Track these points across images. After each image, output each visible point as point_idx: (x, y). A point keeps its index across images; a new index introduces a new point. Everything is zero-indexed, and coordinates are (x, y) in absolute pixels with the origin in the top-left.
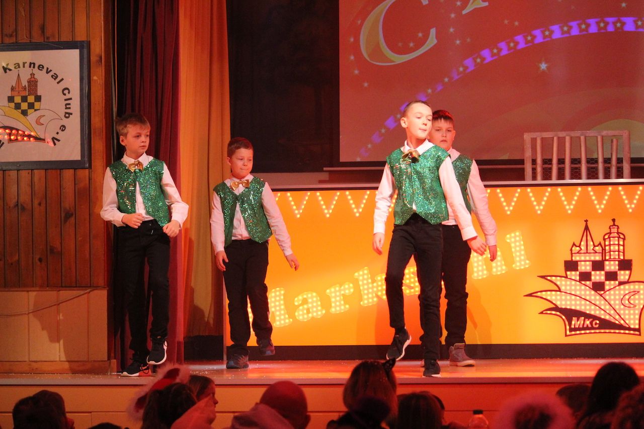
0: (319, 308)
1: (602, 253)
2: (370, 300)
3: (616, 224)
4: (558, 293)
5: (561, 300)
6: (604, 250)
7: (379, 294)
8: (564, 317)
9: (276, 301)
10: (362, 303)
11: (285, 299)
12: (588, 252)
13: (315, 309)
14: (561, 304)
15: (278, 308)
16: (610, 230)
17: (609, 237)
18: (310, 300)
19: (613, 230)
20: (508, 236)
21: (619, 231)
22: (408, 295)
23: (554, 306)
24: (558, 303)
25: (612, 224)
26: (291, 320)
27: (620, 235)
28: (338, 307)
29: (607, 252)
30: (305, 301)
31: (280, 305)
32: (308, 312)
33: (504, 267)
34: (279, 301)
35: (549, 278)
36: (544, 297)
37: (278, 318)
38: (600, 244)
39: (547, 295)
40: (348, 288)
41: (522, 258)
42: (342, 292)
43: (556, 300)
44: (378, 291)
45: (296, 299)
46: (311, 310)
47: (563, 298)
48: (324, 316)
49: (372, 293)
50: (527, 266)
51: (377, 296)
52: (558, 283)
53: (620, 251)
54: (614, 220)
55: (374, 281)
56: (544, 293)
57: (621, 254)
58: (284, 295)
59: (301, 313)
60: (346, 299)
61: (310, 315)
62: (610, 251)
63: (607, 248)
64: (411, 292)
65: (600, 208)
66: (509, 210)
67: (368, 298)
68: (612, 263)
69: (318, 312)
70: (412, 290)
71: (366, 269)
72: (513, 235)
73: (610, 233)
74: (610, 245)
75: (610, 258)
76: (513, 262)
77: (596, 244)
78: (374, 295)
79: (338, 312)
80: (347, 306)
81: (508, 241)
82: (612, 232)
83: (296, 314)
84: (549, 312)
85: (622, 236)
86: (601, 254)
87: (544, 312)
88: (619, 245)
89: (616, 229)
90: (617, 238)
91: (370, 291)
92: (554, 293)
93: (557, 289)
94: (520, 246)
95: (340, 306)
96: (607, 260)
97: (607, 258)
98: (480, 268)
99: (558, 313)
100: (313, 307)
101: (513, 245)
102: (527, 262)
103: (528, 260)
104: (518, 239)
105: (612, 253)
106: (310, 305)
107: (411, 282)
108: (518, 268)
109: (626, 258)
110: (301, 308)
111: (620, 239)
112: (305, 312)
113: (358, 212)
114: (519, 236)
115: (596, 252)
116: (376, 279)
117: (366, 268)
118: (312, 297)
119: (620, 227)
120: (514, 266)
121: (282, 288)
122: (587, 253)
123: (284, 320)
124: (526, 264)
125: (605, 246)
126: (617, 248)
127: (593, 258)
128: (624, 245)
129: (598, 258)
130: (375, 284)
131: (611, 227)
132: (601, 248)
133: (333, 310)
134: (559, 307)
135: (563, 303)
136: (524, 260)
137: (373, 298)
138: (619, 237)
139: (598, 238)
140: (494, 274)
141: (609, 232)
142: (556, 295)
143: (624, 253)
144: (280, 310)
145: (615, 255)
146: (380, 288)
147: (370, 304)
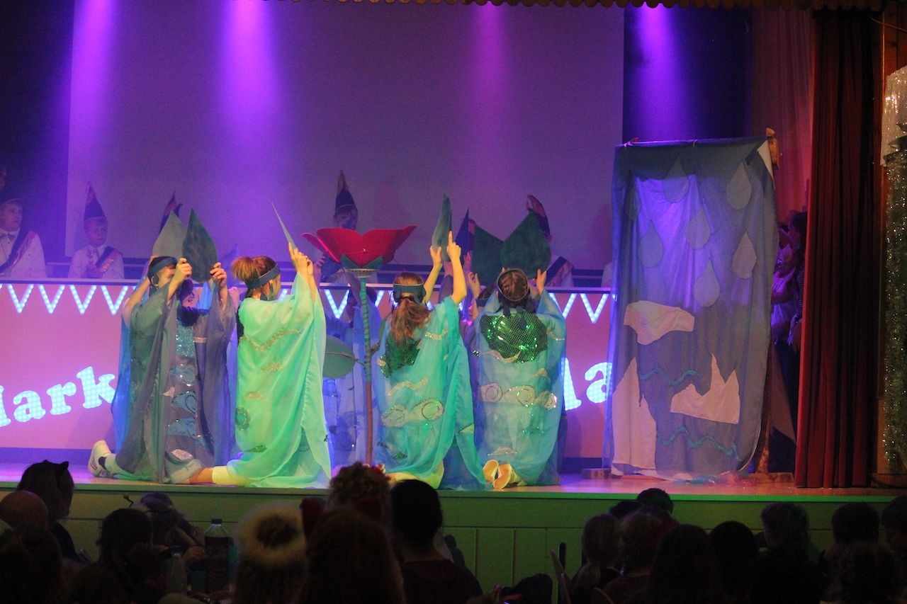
0: (40, 408)
2: (93, 403)
7: (103, 396)
10: (84, 405)
11: (4, 398)
13: (34, 410)
18: (29, 400)
26: (10, 420)
28: (60, 408)
30: (24, 401)
32: (28, 411)
40: (70, 389)
42: (65, 393)
44: (102, 392)
45: (15, 398)
46: (30, 410)
48: (44, 417)
49: (96, 394)
51: (100, 398)
55: (97, 382)
58: (3, 393)
59: (20, 413)
60: (68, 400)
61: (30, 416)
67: (91, 400)
69: (38, 412)
71: (90, 370)
78: (98, 396)
79: (59, 414)
80: (69, 408)
83: (15, 414)
91: (94, 392)
95: (61, 406)
100: (33, 407)
106: (29, 406)
110: (20, 407)
112: (25, 412)
113: (83, 308)
116: (99, 379)
117: (90, 368)
118: (32, 397)
123: (2, 419)
130: (99, 385)
133: (54, 412)
137: (96, 400)
146: (103, 390)
147: (93, 407)
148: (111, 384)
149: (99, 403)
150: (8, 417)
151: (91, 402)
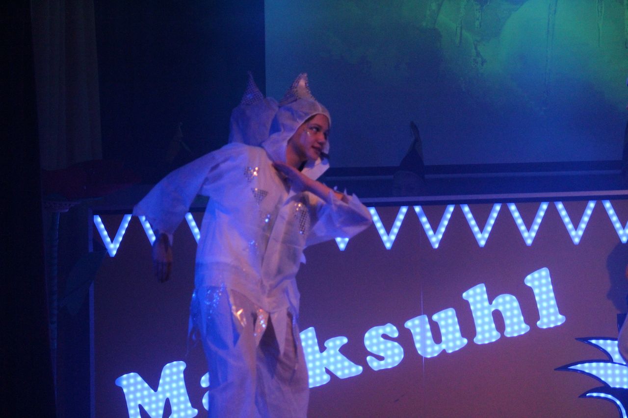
2: (319, 379)
4: (609, 364)
5: (614, 376)
7: (332, 368)
8: (618, 402)
9: (172, 381)
11: (186, 379)
14: (614, 382)
15: (175, 393)
20: (529, 277)
22: (376, 370)
23: (603, 385)
24: (609, 381)
26: (196, 411)
31: (178, 388)
33: (524, 326)
34: (177, 381)
35: (594, 342)
36: (587, 371)
37: (174, 408)
39: (591, 368)
41: (552, 310)
43: (606, 375)
44: (329, 363)
45: (203, 378)
47: (617, 372)
49: (320, 367)
50: (559, 324)
51: (328, 371)
52: (609, 349)
55: (322, 349)
56: (587, 365)
58: (185, 372)
64: (380, 365)
66: (530, 237)
67: (315, 376)
70: (382, 362)
71: (310, 331)
72: (536, 275)
76: (538, 318)
78: (324, 370)
81: (529, 284)
83: (204, 401)
84: (595, 394)
87: (588, 395)
91: (318, 363)
92: (602, 364)
93: (608, 359)
94: (547, 292)
98: (486, 327)
99: (610, 396)
101: (536, 291)
102: (560, 316)
103: (561, 313)
104: (544, 281)
107: (379, 350)
108: (545, 327)
114: (546, 277)
116: (326, 345)
117: (312, 328)
120: (538, 323)
121: (181, 362)
123: (186, 409)
124: (557, 320)
130: (325, 353)
134: (612, 386)
135: (618, 380)
136: (554, 314)
137: (321, 375)
140: (508, 336)
142: (606, 369)
144: (179, 395)
146: (332, 360)
147: (318, 385)
148: (344, 350)
149: (326, 378)
150: (194, 406)
151: (317, 378)
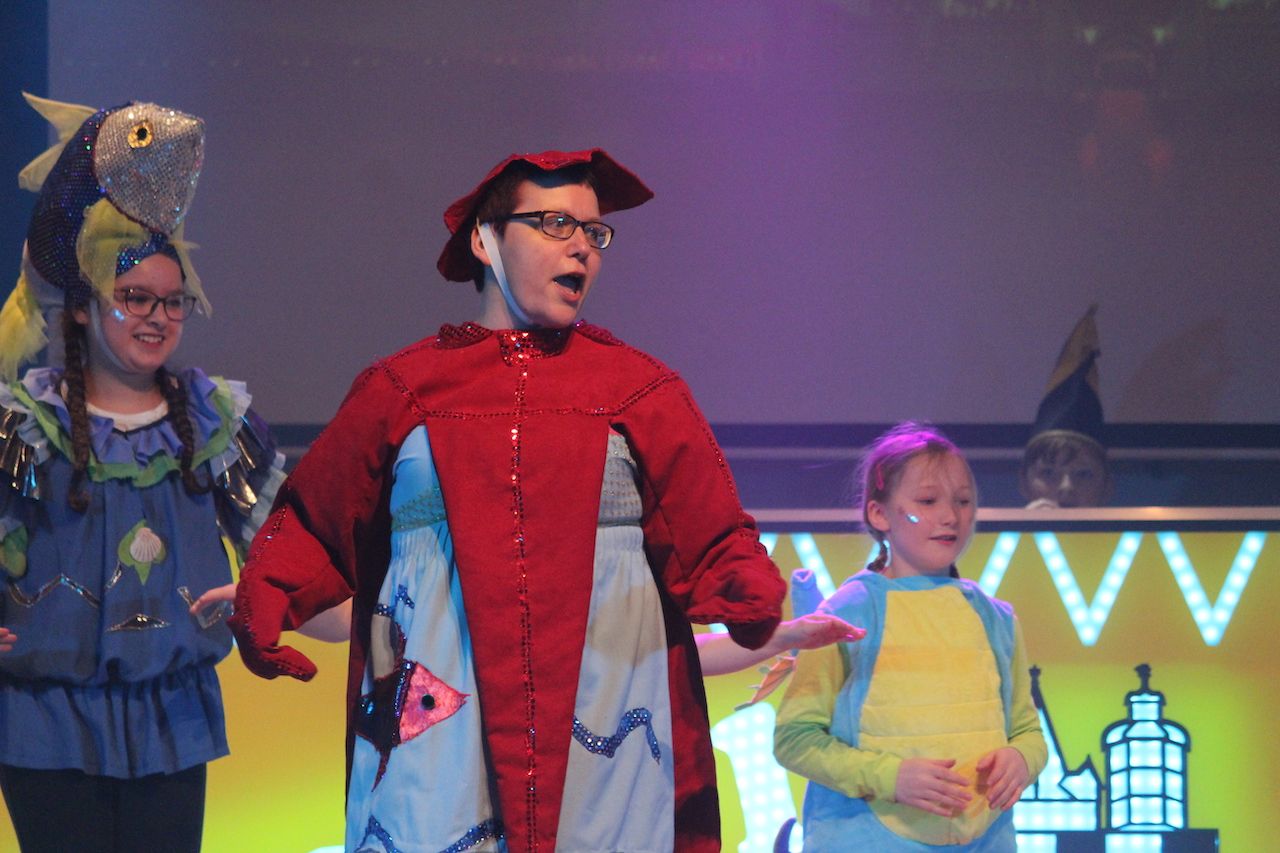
1: (1098, 801)
3: (1153, 684)
6: (1104, 788)
12: (1041, 796)
16: (1130, 711)
17: (1126, 740)
19: (1139, 711)
20: (722, 724)
21: (1167, 715)
25: (1137, 684)
27: (1170, 729)
29: (1114, 797)
38: (1088, 765)
53: (1169, 793)
54: (1144, 671)
57: (1174, 807)
62: (1129, 796)
63: (1118, 783)
65: (1089, 620)
68: (1137, 840)
73: (1130, 722)
74: (1128, 769)
75: (1130, 823)
76: (741, 830)
77: (1073, 766)
81: (722, 745)
82: (1136, 717)
85: (1176, 736)
86: (1092, 806)
88: (1164, 769)
89: (1154, 707)
90: (1157, 744)
96: (1117, 831)
97: (1118, 820)
101: (739, 761)
105: (1134, 801)
109: (1194, 824)
111: (1169, 747)
115: (1073, 799)
119: (1169, 699)
122: (1036, 799)
125: (1109, 773)
126: (1154, 781)
127: (1060, 824)
128: (1184, 773)
129: (1082, 819)
131: (1134, 699)
132: (1093, 784)
138: (1165, 740)
139: (1081, 743)
141: (1122, 714)
143: (1184, 801)
145: (1147, 811)
